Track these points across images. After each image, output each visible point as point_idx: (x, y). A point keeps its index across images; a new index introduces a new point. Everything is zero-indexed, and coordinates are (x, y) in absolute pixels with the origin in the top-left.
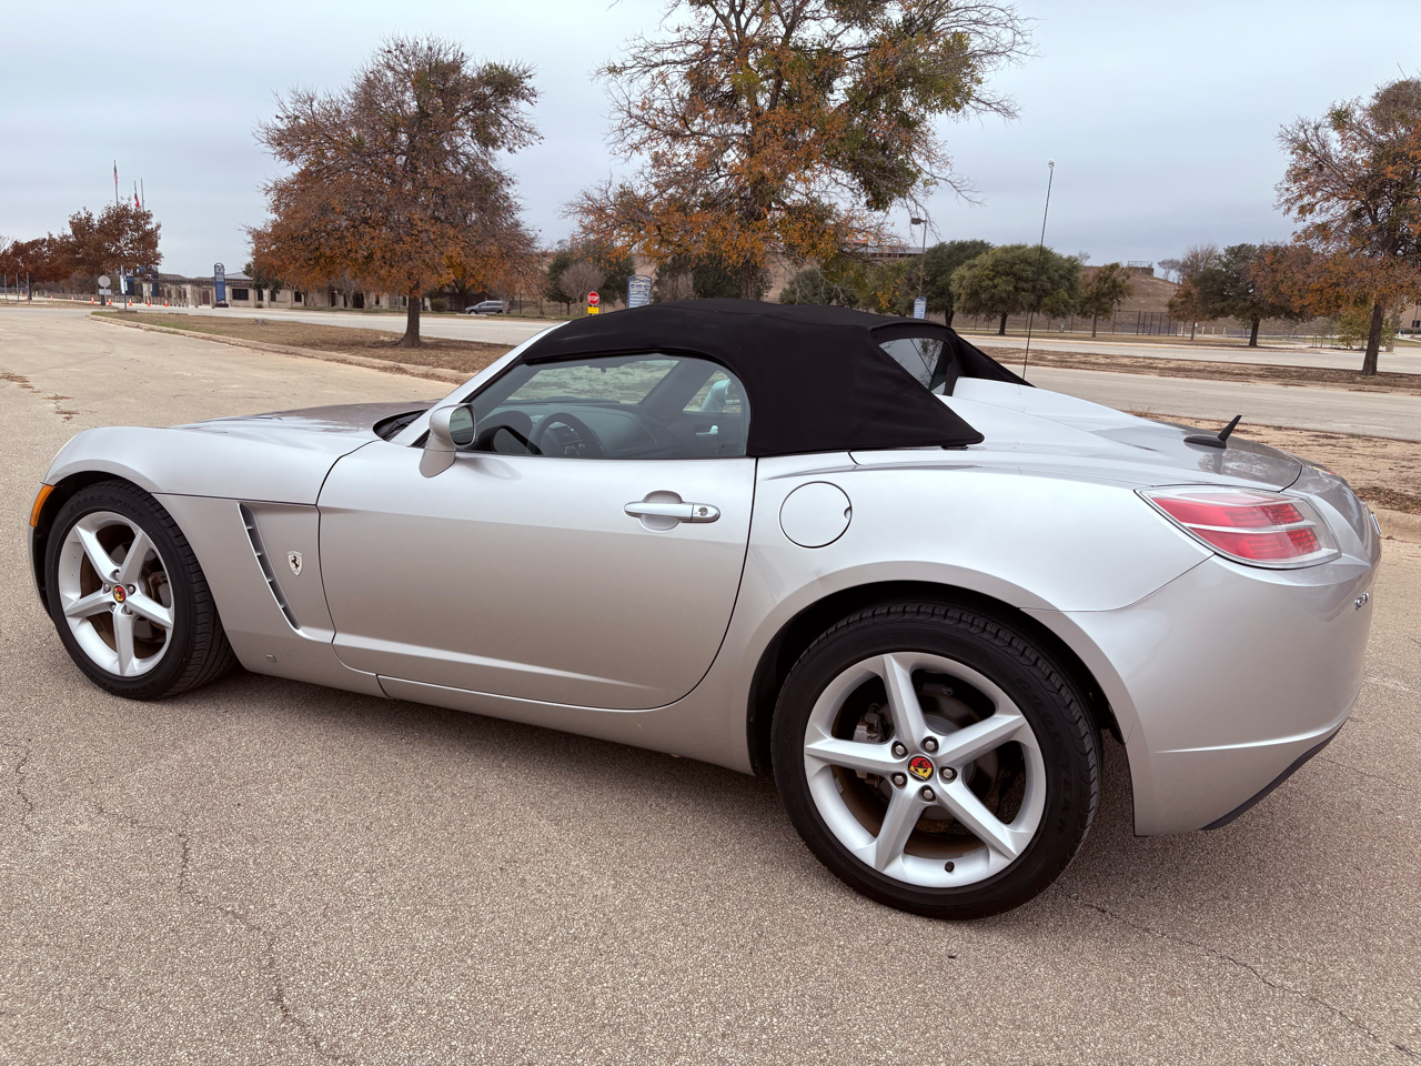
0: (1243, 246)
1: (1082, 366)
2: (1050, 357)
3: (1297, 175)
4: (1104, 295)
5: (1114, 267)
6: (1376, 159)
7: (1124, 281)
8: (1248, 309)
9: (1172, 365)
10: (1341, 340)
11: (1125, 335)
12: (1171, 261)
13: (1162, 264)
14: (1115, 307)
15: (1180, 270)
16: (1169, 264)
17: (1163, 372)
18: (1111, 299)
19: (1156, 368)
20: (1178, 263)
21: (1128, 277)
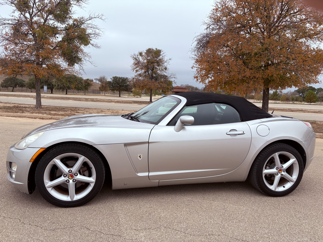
0: (116, 77)
1: (98, 101)
2: (89, 100)
3: (136, 64)
4: (86, 85)
5: (88, 80)
6: (147, 62)
7: (90, 83)
8: (118, 89)
9: (116, 101)
10: (133, 95)
11: (90, 94)
12: (97, 79)
13: (95, 79)
14: (89, 88)
15: (99, 81)
16: (96, 79)
17: (115, 102)
18: (88, 87)
19: (114, 101)
20: (98, 79)
21: (91, 82)
